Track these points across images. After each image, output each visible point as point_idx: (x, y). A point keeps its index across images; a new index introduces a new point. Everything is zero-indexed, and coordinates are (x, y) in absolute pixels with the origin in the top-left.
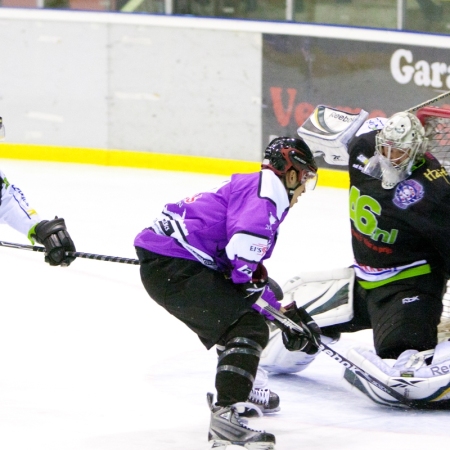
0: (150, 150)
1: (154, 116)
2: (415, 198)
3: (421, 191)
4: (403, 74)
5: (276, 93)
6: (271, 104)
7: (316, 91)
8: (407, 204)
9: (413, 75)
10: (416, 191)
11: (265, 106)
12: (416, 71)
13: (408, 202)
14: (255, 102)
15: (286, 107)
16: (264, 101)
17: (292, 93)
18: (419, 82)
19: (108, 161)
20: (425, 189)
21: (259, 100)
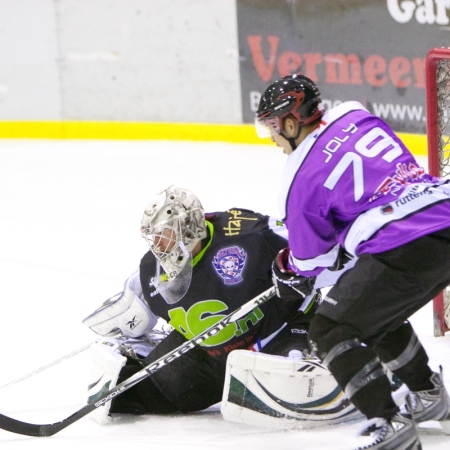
0: (111, 118)
1: (114, 78)
2: (241, 261)
3: (241, 250)
4: (403, 11)
5: (254, 42)
6: (250, 56)
7: (301, 37)
8: (239, 275)
9: (414, 12)
10: (235, 255)
11: (243, 59)
12: (417, 7)
13: (238, 272)
14: (231, 56)
15: (267, 58)
16: (242, 53)
17: (274, 41)
18: (421, 19)
19: (63, 134)
20: (241, 246)
21: (235, 52)
